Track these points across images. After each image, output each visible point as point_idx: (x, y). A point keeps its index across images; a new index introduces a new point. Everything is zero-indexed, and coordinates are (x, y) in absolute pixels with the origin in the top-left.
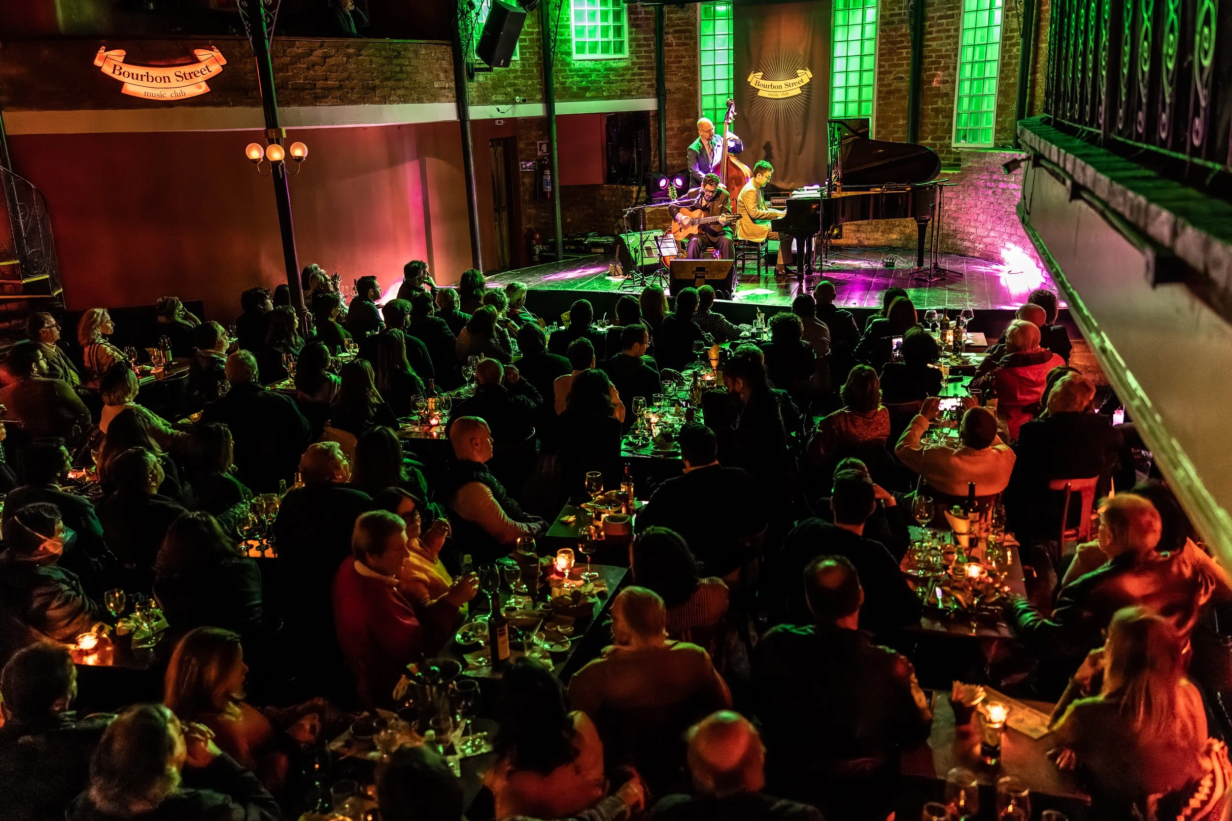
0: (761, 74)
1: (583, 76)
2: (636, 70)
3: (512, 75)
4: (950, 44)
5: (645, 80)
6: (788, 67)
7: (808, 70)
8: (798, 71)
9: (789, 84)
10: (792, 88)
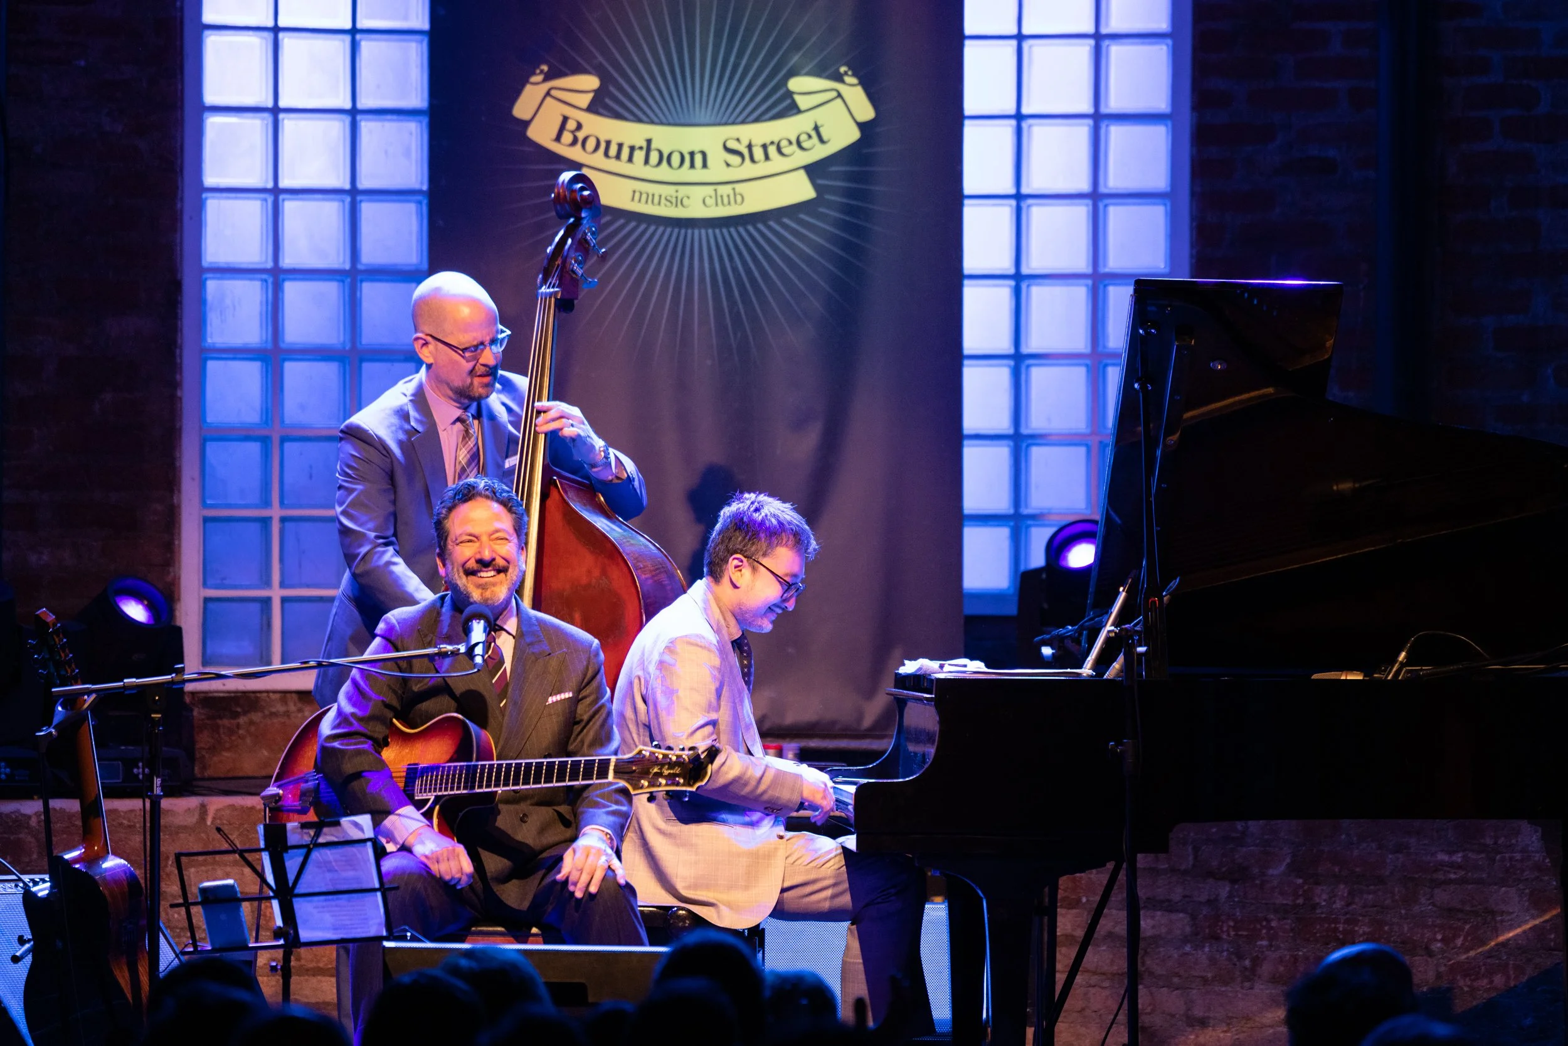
0: (591, 82)
6: (740, 56)
7: (848, 79)
8: (795, 84)
9: (750, 147)
10: (762, 168)
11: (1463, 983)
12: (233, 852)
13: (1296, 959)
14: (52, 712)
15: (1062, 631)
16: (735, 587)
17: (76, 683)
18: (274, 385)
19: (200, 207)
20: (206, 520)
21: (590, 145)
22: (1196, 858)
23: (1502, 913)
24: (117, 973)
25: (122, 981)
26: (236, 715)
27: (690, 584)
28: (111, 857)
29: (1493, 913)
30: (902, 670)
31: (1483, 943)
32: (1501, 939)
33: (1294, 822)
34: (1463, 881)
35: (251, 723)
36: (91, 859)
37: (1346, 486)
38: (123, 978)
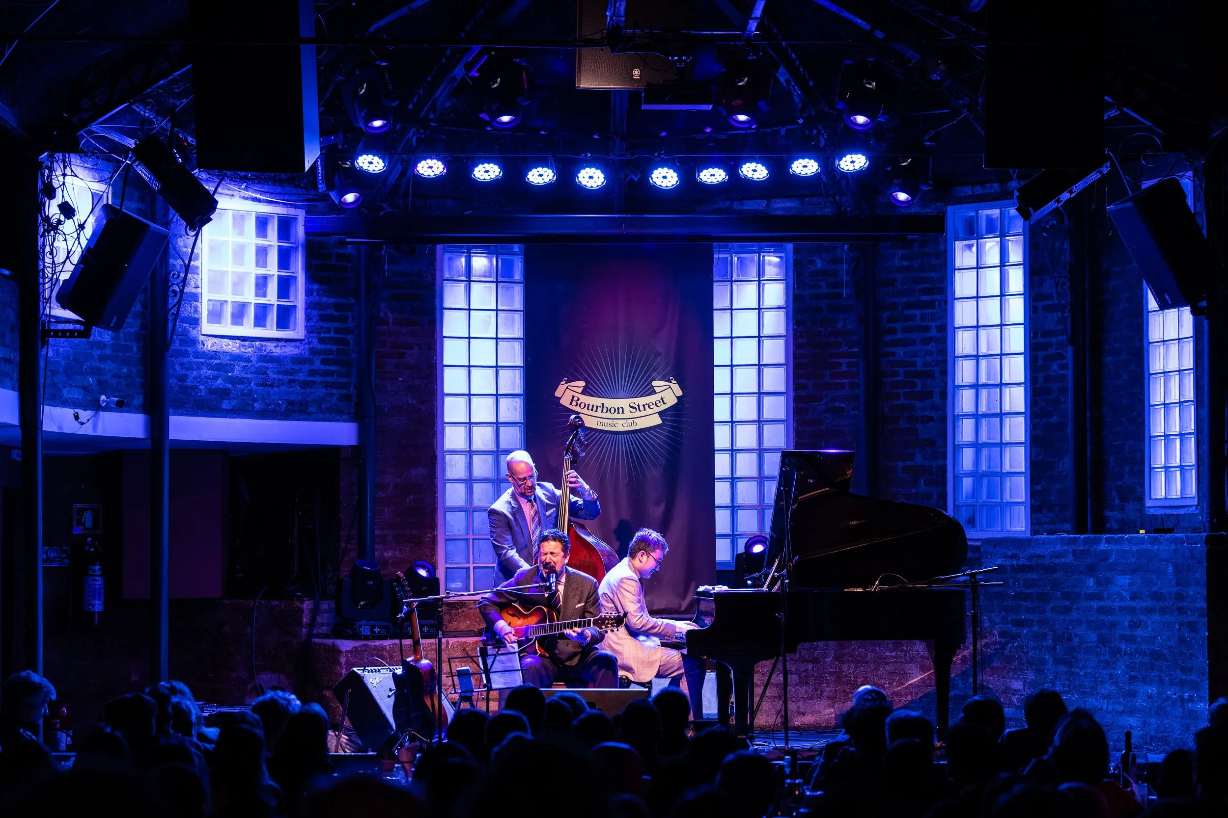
0: (583, 384)
1: (218, 368)
2: (318, 365)
3: (96, 353)
4: (930, 353)
5: (334, 385)
6: (635, 373)
7: (673, 381)
8: (654, 383)
9: (639, 406)
10: (643, 413)
11: (896, 698)
12: (468, 657)
13: (836, 691)
14: (402, 608)
15: (754, 575)
16: (641, 562)
17: (411, 598)
18: (470, 492)
19: (443, 429)
20: (446, 540)
21: (583, 405)
22: (800, 655)
23: (910, 674)
24: (426, 701)
25: (428, 704)
26: (458, 609)
27: (621, 559)
28: (424, 660)
29: (907, 674)
30: (699, 590)
31: (903, 684)
32: (910, 683)
33: (835, 642)
34: (896, 662)
35: (463, 611)
36: (417, 661)
37: (855, 522)
38: (429, 703)
